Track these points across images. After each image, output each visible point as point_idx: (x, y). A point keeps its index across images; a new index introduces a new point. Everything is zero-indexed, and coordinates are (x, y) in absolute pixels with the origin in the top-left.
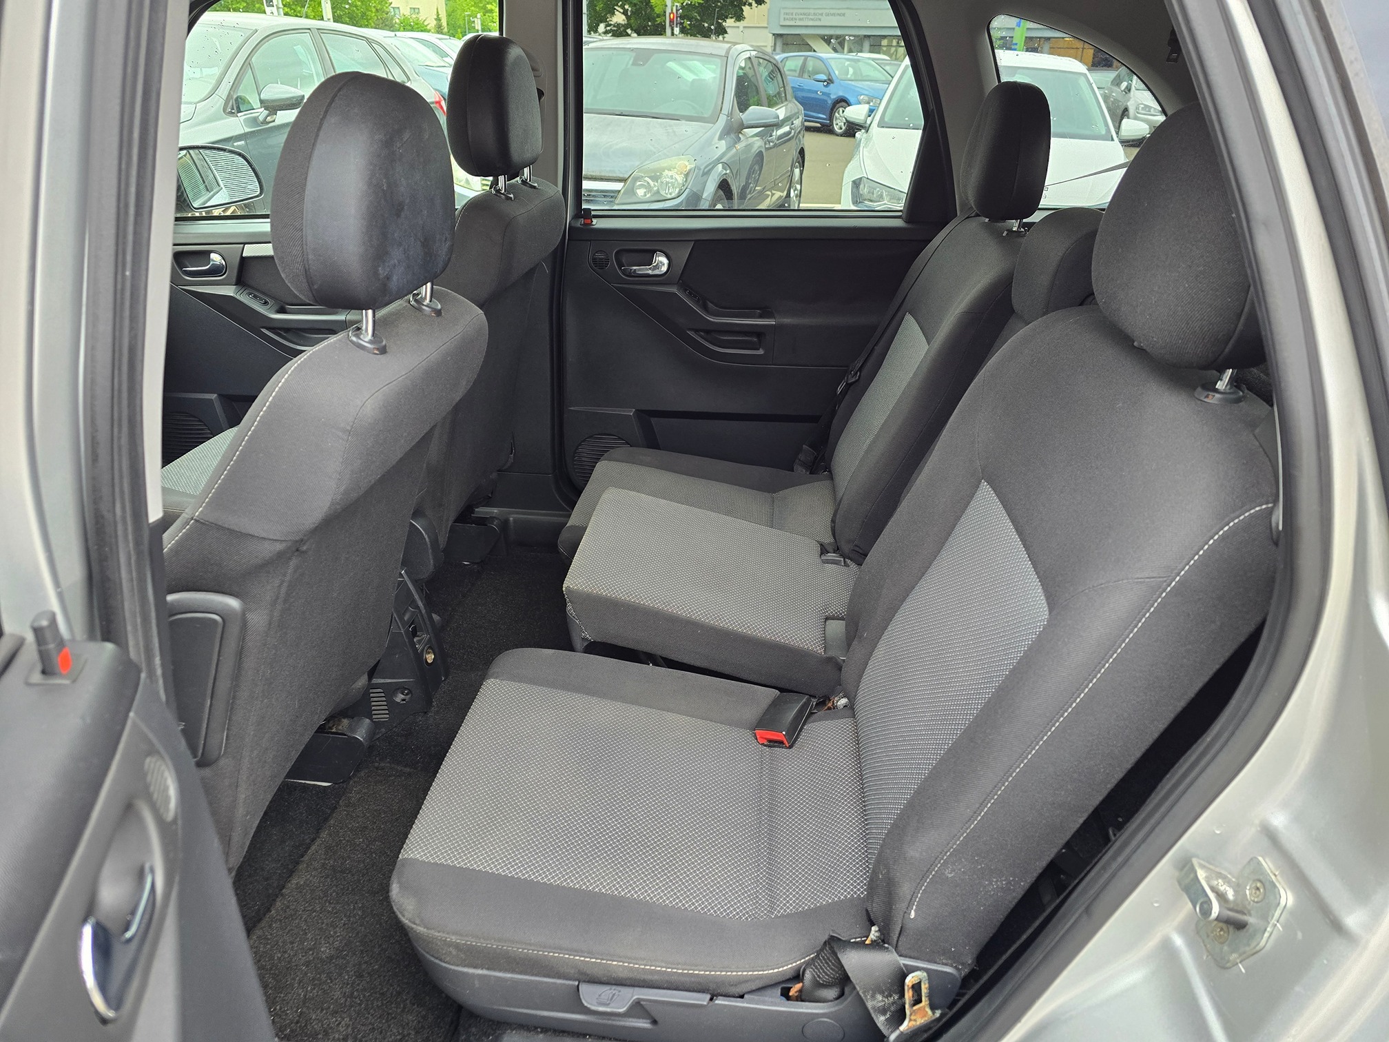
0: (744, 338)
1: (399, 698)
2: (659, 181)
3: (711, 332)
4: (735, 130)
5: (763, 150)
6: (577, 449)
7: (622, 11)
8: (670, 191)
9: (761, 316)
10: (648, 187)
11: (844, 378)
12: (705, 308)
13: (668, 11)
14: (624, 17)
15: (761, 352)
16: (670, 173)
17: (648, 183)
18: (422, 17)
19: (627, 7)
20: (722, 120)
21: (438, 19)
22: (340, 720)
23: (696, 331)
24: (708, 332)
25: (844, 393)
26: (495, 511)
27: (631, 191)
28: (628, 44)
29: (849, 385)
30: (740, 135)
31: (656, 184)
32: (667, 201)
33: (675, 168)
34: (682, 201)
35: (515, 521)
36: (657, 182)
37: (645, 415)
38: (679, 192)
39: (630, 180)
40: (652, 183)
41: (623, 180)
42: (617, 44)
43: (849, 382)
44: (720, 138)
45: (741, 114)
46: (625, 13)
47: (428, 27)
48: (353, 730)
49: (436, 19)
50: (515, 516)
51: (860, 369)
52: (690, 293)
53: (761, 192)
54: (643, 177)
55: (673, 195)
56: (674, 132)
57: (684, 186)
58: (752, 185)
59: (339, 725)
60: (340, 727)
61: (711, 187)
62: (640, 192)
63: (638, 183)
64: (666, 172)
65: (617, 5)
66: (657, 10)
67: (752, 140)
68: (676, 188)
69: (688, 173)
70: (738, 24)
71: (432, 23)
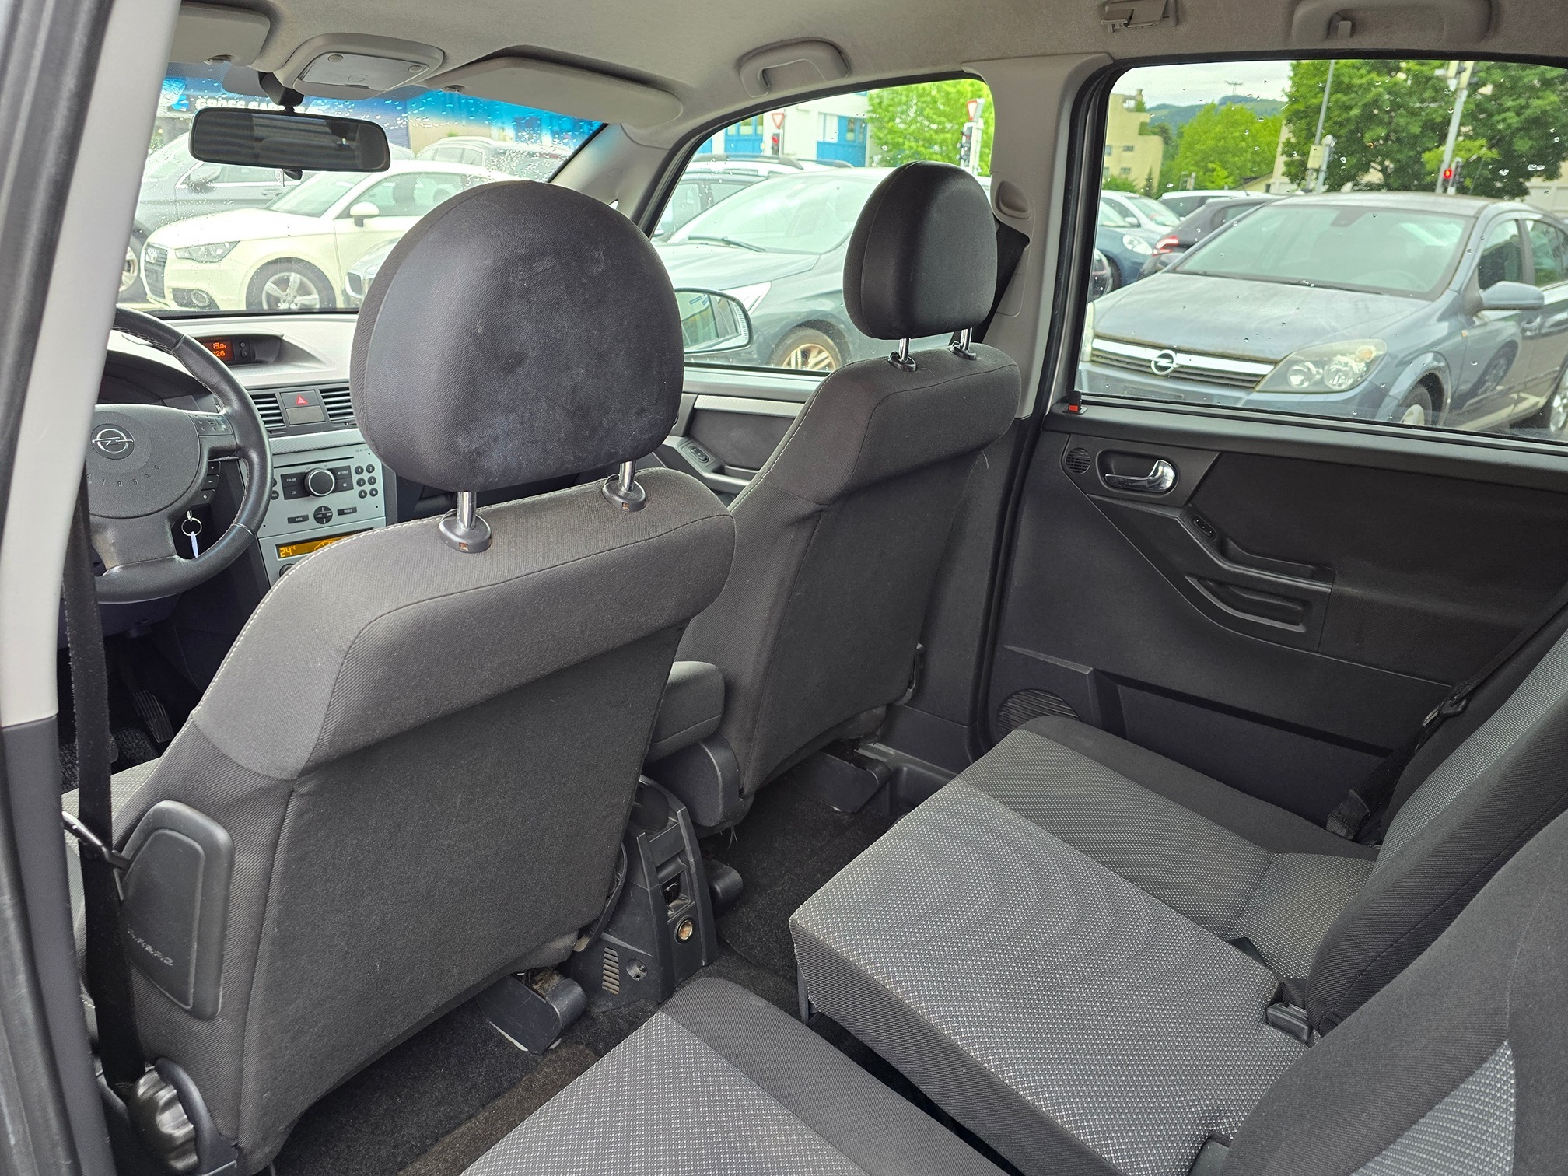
0: (1282, 603)
1: (634, 971)
2: (1326, 367)
3: (1223, 585)
4: (1467, 310)
5: (1519, 340)
6: (1005, 701)
7: (1379, 167)
8: (1340, 381)
9: (1312, 577)
10: (1308, 376)
11: (1438, 703)
12: (1223, 552)
13: (1444, 167)
14: (1380, 175)
15: (1300, 629)
16: (1343, 359)
17: (1309, 369)
18: (1132, 177)
19: (1387, 163)
20: (1447, 299)
21: (1149, 179)
22: (551, 976)
23: (1200, 579)
24: (1220, 584)
25: (1435, 725)
26: (891, 753)
27: (1283, 377)
28: (1334, 200)
29: (1442, 719)
30: (1475, 319)
31: (1321, 371)
32: (1330, 395)
33: (1353, 353)
34: (1356, 395)
35: (910, 772)
36: (1323, 369)
37: (1108, 682)
38: (1353, 383)
39: (1282, 362)
40: (1314, 370)
41: (1275, 363)
42: (1323, 201)
43: (1445, 712)
44: (1441, 319)
45: (1481, 291)
46: (1384, 170)
47: (1136, 188)
48: (555, 995)
49: (1146, 180)
50: (912, 766)
51: (1470, 696)
52: (1200, 524)
53: (1504, 394)
54: (1303, 361)
55: (1343, 387)
56: (1367, 308)
57: (1362, 376)
58: (1489, 384)
59: (547, 981)
60: (546, 986)
61: (1406, 380)
62: (1295, 380)
63: (1296, 368)
64: (1339, 357)
65: (1374, 162)
66: (1429, 167)
67: (1499, 325)
68: (1349, 378)
69: (1371, 362)
70: (1548, 183)
71: (1141, 183)
